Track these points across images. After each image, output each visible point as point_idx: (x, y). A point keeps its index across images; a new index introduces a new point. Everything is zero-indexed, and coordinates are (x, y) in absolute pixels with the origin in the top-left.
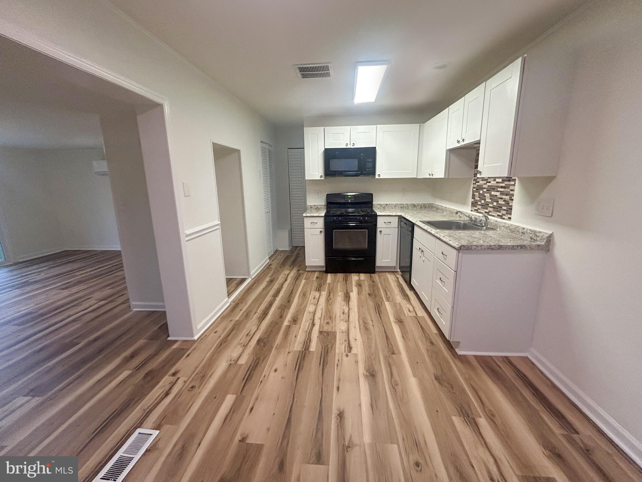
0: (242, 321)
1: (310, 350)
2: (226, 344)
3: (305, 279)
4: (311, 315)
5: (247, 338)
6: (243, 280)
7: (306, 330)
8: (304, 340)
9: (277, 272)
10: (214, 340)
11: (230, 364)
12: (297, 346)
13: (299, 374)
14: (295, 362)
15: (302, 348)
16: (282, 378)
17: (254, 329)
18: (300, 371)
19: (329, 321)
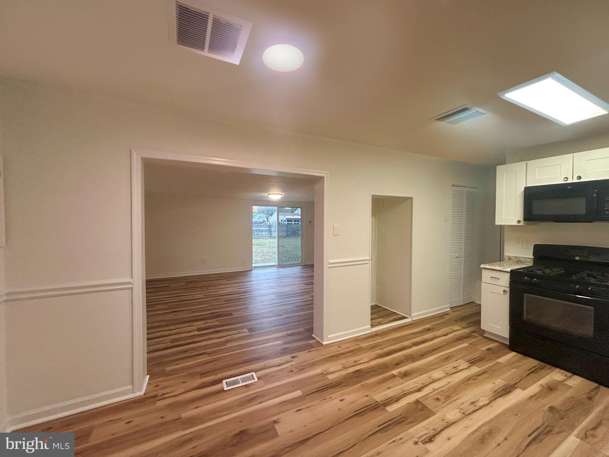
0: (364, 349)
1: (386, 408)
2: (336, 358)
3: (470, 344)
4: (431, 380)
5: (353, 363)
6: (403, 318)
7: (404, 390)
8: (391, 396)
9: (447, 324)
10: (334, 350)
11: (323, 373)
12: (379, 396)
13: (354, 417)
14: (363, 406)
15: (381, 401)
16: (339, 409)
17: (366, 360)
18: (358, 416)
19: (442, 398)
